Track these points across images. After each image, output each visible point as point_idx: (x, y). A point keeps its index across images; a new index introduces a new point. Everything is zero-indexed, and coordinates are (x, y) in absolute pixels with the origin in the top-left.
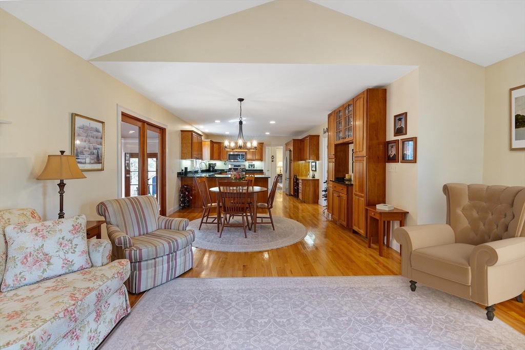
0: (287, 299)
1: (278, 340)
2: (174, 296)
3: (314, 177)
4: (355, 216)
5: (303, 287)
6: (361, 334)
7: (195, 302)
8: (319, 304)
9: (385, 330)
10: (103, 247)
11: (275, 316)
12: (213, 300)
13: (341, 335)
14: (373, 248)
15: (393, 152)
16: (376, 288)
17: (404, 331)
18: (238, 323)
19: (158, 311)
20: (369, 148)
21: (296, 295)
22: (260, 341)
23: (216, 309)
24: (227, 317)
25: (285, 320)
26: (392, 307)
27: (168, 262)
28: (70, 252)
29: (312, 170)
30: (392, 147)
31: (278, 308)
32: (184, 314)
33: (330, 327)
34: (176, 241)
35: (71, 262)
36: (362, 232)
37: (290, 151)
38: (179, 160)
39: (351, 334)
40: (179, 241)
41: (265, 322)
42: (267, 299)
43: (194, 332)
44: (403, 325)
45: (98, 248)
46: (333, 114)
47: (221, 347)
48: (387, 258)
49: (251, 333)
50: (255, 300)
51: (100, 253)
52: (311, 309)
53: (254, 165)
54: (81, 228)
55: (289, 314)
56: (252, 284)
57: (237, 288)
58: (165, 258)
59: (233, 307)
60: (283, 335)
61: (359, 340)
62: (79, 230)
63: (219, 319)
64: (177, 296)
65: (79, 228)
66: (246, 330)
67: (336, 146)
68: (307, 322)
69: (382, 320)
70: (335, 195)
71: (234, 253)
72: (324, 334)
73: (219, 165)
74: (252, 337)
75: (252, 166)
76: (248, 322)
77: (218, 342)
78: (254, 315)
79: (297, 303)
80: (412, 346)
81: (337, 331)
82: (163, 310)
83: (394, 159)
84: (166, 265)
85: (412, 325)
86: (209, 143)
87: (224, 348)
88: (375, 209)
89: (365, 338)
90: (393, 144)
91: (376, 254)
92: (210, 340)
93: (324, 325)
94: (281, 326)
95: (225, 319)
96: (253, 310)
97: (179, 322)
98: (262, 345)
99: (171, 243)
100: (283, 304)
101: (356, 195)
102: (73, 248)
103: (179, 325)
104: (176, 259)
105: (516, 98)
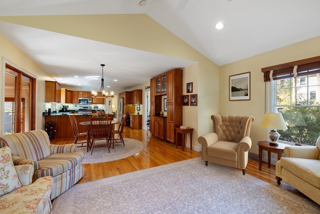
0: (151, 179)
1: (157, 199)
2: (81, 196)
3: (138, 114)
4: (168, 134)
5: (156, 172)
6: (190, 185)
7: (98, 194)
8: (167, 178)
9: (198, 181)
10: (30, 170)
11: (150, 189)
12: (109, 191)
13: (183, 188)
14: (178, 148)
15: (186, 101)
16: (188, 165)
17: (205, 179)
18: (132, 198)
19: (74, 208)
20: (176, 98)
21: (155, 177)
22: (148, 202)
23: (114, 195)
24: (124, 197)
25: (156, 189)
26: (197, 172)
27: (70, 175)
28: (3, 178)
29: (137, 110)
30: (186, 98)
31: (149, 185)
32: (95, 203)
33: (177, 186)
34: (75, 159)
35: (6, 185)
36: (172, 141)
37: (123, 98)
38: (44, 103)
39: (187, 187)
40: (77, 159)
41: (146, 193)
42: (141, 182)
43: (108, 211)
44: (203, 177)
45: (26, 171)
46: (154, 79)
47: (129, 212)
48: (186, 151)
49: (142, 200)
50: (135, 184)
51: (28, 175)
52: (165, 181)
53: (98, 107)
54: (9, 157)
55: (156, 186)
56: (128, 177)
57: (120, 181)
58: (69, 172)
59: (124, 191)
60: (158, 196)
61: (191, 188)
62: (8, 159)
63: (120, 199)
64: (82, 195)
65: (8, 158)
66: (138, 200)
67: (156, 96)
68: (166, 187)
69: (196, 177)
70: (156, 123)
71: (107, 162)
72: (176, 190)
73: (71, 107)
74: (144, 202)
75: (96, 107)
76: (137, 195)
77: (126, 210)
78: (138, 192)
79: (157, 180)
80: (209, 184)
81: (181, 187)
82: (77, 206)
83: (187, 104)
84: (68, 177)
85: (207, 176)
86: (65, 91)
87: (131, 212)
88: (180, 128)
89: (193, 186)
90: (186, 97)
91: (181, 151)
92: (121, 211)
93: (174, 186)
94: (155, 192)
95: (123, 198)
96: (137, 190)
97: (95, 209)
98: (151, 204)
99: (73, 161)
100: (151, 182)
101: (168, 122)
102: (6, 174)
103: (96, 210)
104: (74, 172)
105: (232, 80)
